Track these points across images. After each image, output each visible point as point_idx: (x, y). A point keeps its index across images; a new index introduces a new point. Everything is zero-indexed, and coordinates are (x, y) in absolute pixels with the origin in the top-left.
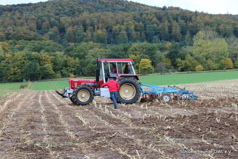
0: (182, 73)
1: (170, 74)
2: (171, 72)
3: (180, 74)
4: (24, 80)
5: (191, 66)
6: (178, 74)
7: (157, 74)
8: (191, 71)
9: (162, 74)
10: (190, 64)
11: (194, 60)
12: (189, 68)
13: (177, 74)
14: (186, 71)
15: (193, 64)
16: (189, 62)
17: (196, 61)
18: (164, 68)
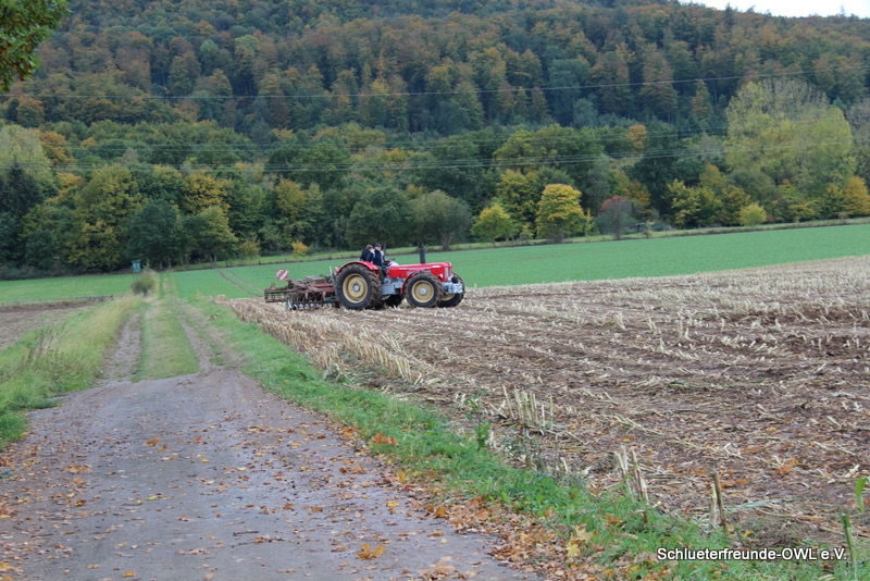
0: (690, 231)
1: (648, 236)
2: (650, 232)
3: (683, 235)
4: (134, 265)
5: (720, 209)
6: (677, 235)
7: (600, 237)
8: (723, 225)
9: (618, 239)
10: (718, 202)
11: (730, 186)
12: (713, 214)
13: (674, 236)
14: (703, 226)
15: (726, 201)
16: (713, 193)
17: (738, 190)
18: (626, 218)
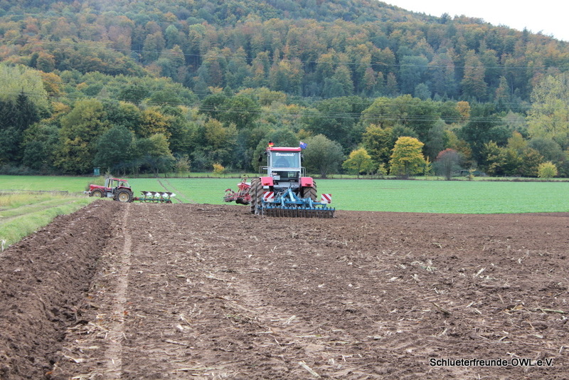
0: (501, 178)
1: (470, 179)
2: (472, 176)
3: (495, 181)
4: (95, 171)
5: (521, 164)
6: (491, 181)
7: (436, 178)
8: (522, 176)
9: (449, 180)
10: (520, 159)
11: (529, 148)
12: (515, 167)
13: (489, 180)
14: (508, 175)
15: (526, 159)
16: (517, 152)
17: (535, 152)
18: (455, 166)
